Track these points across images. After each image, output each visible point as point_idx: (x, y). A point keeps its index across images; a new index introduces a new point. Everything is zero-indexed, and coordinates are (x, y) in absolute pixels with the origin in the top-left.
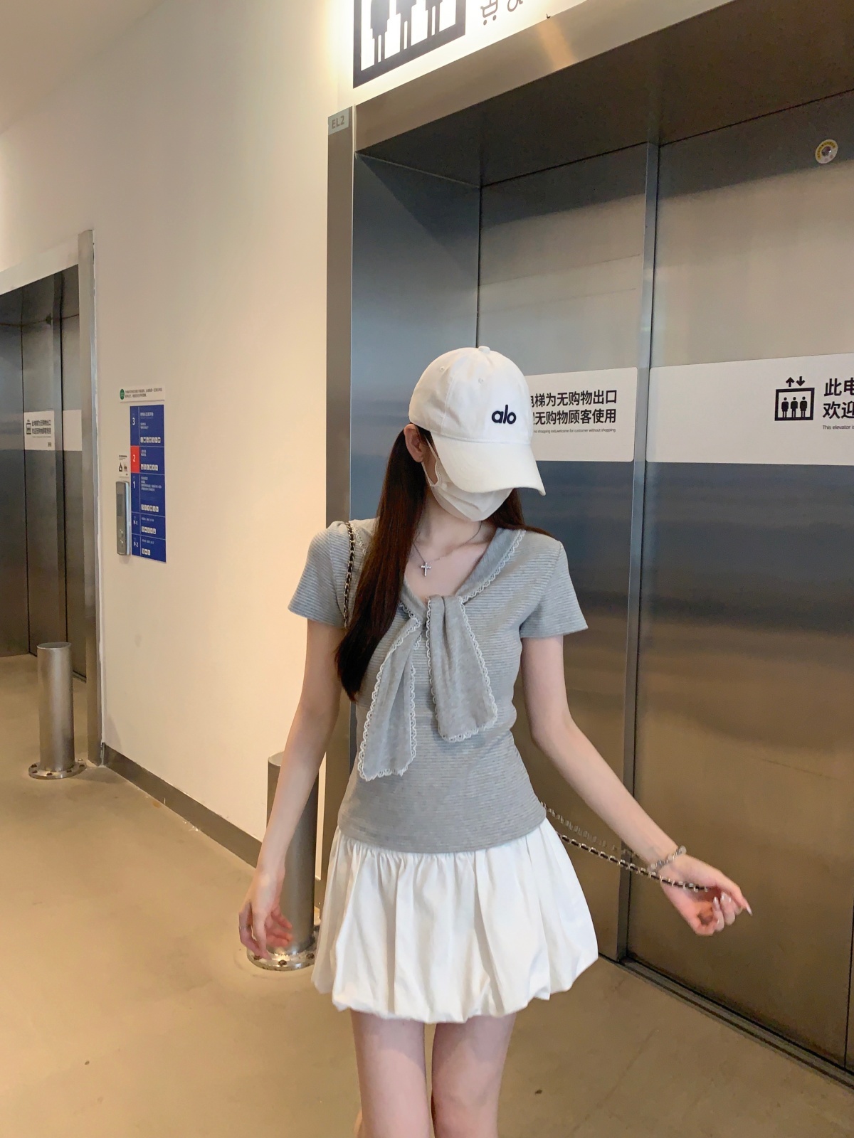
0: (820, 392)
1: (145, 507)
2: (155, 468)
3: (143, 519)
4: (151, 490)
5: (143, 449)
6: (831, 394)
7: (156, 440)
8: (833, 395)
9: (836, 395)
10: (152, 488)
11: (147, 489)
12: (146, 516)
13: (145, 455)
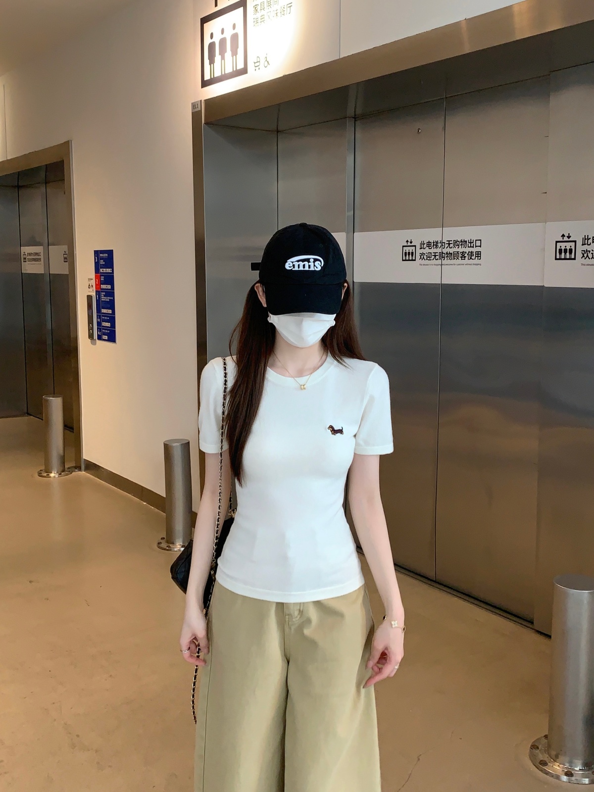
0: (579, 243)
1: (104, 311)
2: (109, 287)
3: (103, 318)
4: (107, 300)
5: (102, 276)
6: (585, 244)
7: (109, 270)
8: (587, 245)
9: (588, 245)
10: (108, 299)
11: (104, 300)
12: (105, 316)
13: (103, 279)
